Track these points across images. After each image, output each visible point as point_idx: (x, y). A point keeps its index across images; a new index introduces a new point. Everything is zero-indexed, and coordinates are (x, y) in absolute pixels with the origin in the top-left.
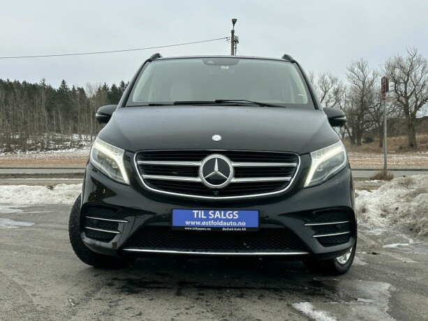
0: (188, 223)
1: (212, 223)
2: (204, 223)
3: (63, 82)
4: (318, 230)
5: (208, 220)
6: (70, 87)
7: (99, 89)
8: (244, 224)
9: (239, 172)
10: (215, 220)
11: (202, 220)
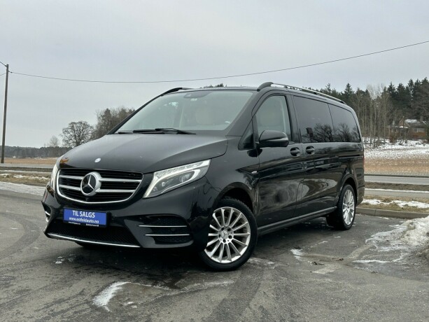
0: (70, 219)
1: (81, 220)
2: (78, 220)
3: (348, 86)
4: (154, 231)
5: (79, 217)
6: (354, 90)
7: (385, 90)
8: (97, 222)
9: (104, 185)
10: (83, 218)
11: (76, 217)
